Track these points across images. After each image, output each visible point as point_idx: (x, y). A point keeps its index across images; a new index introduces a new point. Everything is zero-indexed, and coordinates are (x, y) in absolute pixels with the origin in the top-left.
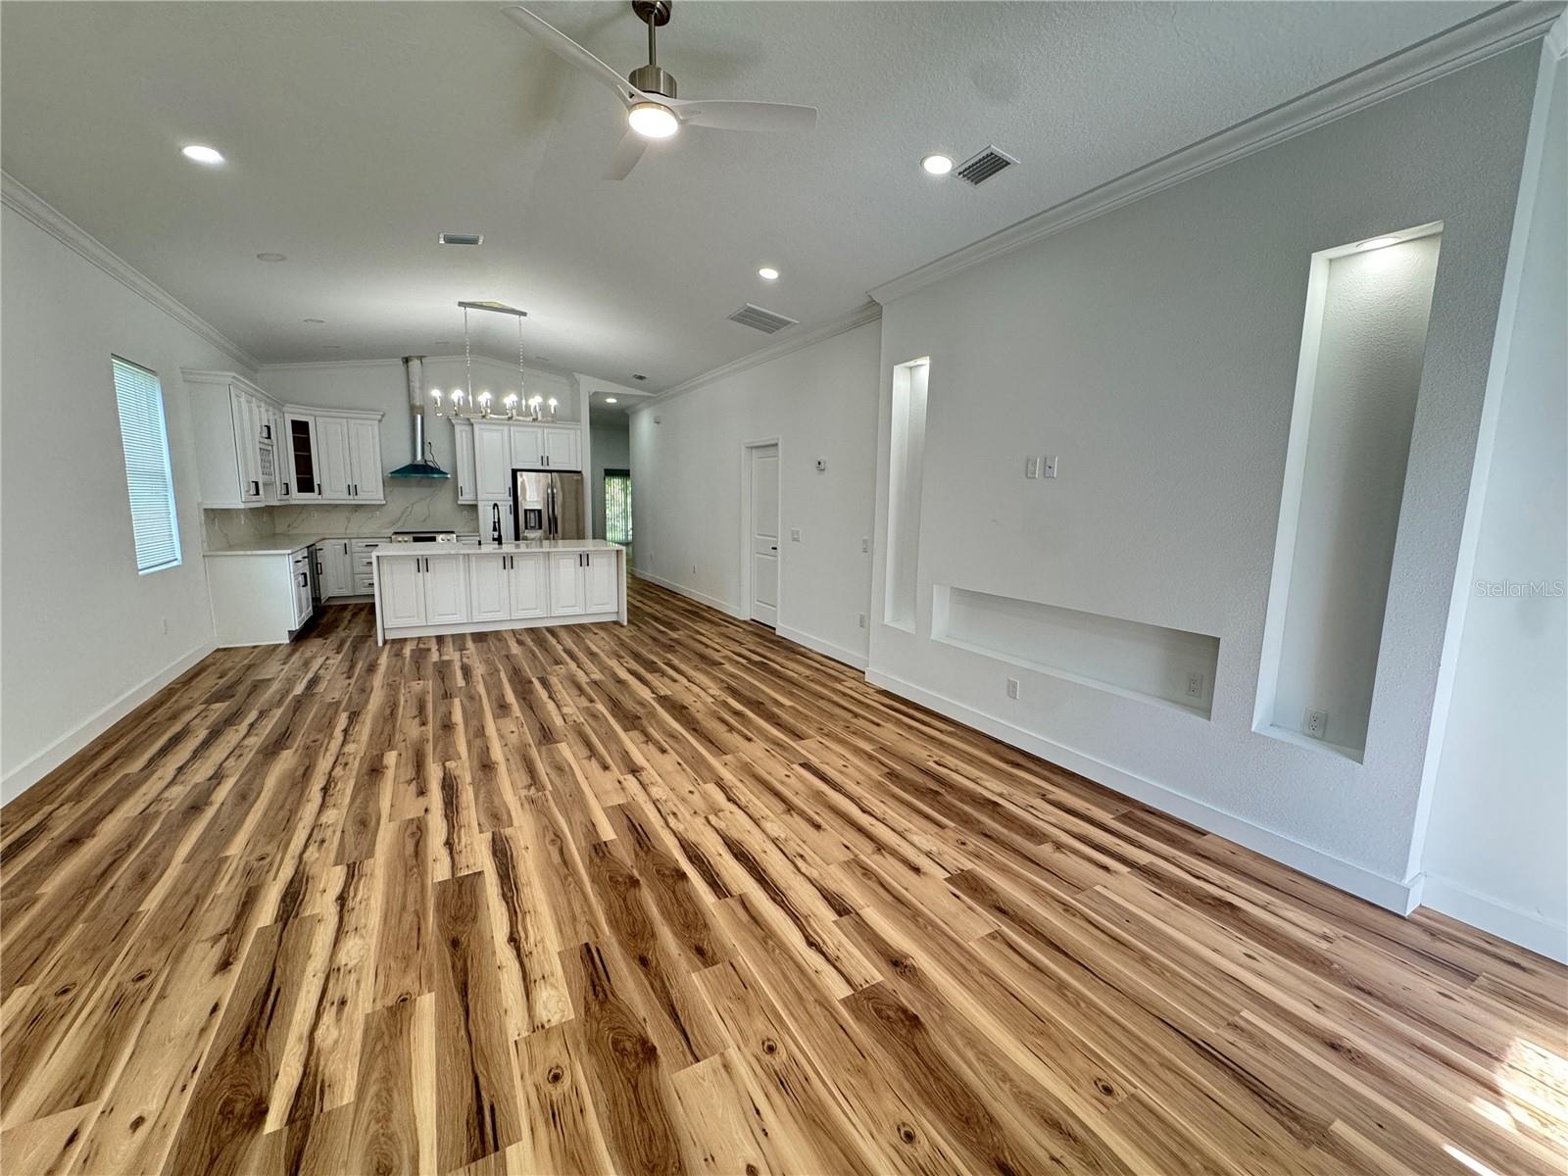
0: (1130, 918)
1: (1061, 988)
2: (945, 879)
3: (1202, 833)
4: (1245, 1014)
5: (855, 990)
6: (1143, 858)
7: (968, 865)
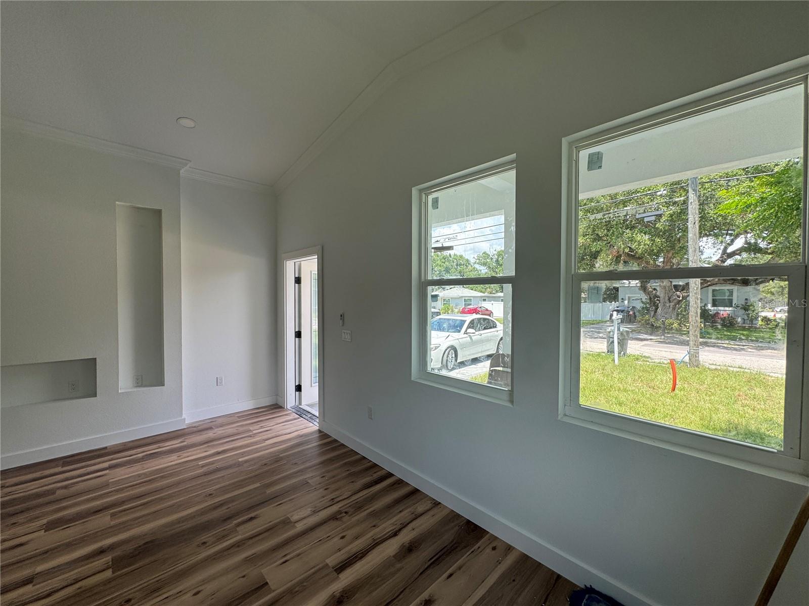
0: (139, 476)
1: (161, 499)
2: (45, 532)
3: (106, 448)
4: (200, 463)
5: (111, 568)
6: (106, 465)
7: (45, 521)
